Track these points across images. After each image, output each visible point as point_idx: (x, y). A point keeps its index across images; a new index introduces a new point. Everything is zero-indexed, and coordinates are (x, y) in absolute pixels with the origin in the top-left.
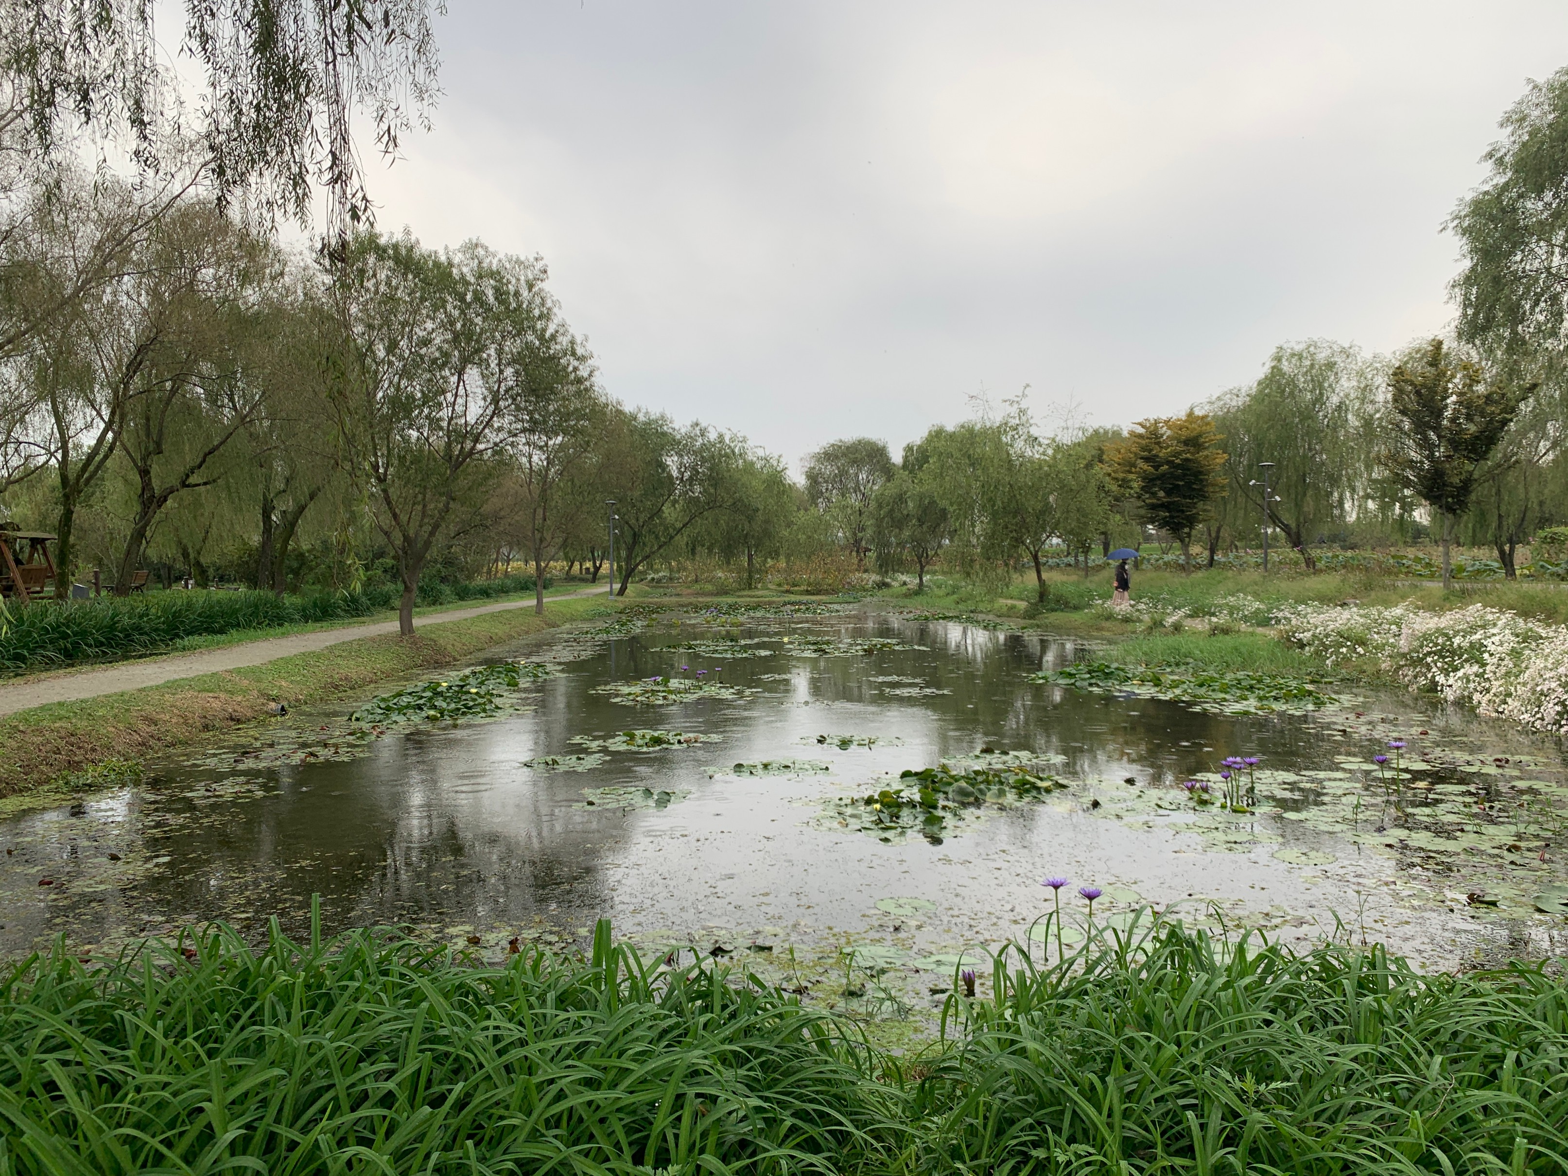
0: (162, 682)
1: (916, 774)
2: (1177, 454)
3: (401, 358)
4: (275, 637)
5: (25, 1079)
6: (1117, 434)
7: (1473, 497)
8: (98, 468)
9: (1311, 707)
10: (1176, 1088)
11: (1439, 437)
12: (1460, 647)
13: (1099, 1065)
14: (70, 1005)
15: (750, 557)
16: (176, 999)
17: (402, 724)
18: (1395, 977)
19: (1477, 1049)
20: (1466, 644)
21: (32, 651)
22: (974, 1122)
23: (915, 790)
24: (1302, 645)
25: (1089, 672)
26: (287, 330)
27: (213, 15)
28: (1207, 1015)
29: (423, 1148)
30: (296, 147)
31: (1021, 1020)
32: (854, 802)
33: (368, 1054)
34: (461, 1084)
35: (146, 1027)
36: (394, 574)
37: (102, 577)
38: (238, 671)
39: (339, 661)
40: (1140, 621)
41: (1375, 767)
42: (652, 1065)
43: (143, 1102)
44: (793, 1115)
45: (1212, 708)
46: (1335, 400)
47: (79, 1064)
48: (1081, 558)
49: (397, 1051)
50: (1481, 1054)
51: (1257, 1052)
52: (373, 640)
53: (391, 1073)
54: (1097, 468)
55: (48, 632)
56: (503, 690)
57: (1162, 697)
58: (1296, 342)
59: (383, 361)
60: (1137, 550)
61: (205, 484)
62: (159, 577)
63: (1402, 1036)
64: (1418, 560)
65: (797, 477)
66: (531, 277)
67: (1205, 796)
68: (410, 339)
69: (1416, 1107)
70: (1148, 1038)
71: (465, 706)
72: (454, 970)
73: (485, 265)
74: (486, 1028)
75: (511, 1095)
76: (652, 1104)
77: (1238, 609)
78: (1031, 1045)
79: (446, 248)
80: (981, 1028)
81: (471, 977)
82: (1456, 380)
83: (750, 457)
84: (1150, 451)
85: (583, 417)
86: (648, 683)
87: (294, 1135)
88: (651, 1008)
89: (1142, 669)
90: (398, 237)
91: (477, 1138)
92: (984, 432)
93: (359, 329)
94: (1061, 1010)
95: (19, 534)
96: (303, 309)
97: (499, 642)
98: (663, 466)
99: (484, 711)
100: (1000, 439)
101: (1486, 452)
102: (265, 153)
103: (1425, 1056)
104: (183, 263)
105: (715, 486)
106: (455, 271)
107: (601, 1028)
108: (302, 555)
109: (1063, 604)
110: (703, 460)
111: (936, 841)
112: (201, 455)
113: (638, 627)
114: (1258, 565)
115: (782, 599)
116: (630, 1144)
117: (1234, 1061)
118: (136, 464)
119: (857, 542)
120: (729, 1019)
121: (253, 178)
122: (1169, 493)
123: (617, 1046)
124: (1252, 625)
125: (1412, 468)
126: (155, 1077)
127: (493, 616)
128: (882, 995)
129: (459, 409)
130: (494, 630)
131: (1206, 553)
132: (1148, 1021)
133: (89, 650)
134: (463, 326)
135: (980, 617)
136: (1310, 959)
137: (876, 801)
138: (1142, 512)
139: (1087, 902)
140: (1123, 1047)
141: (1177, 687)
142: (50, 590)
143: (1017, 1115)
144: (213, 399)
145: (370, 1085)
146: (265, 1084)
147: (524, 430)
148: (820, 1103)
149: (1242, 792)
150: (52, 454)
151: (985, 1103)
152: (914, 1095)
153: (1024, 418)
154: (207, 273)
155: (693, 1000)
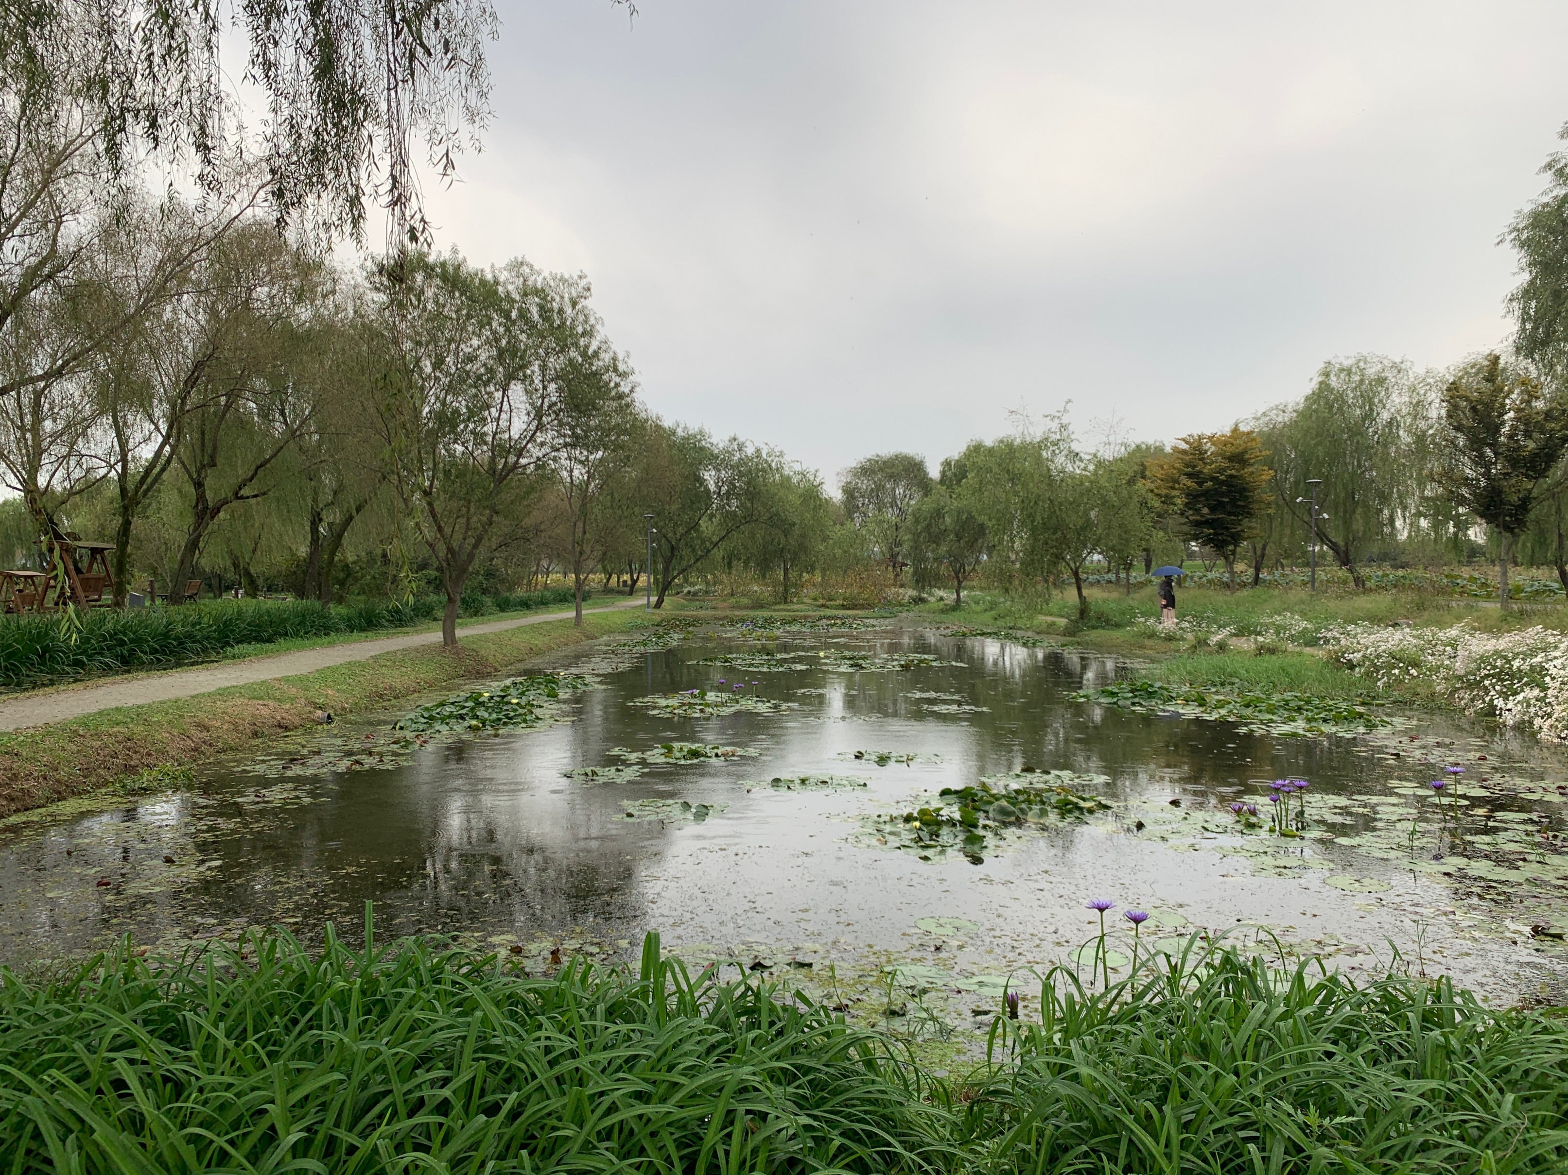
0: (213, 689)
1: (956, 792)
2: (1221, 471)
3: (448, 373)
4: (322, 646)
5: (95, 1077)
6: (1159, 450)
7: (1532, 516)
8: (155, 480)
9: (1362, 730)
10: (1235, 1120)
11: (1496, 454)
12: (1519, 670)
13: (1154, 1093)
14: (134, 1006)
15: (786, 570)
16: (236, 1002)
17: (445, 734)
18: (1460, 1011)
19: (1551, 1087)
20: (1526, 667)
21: (89, 657)
22: (1027, 1147)
23: (955, 808)
24: (1351, 666)
25: (1132, 691)
26: (338, 347)
27: (276, 44)
28: (1266, 1044)
29: (478, 1157)
30: (353, 170)
31: (1074, 1045)
32: (892, 819)
33: (424, 1061)
34: (515, 1094)
35: (208, 1027)
36: (437, 585)
37: (156, 585)
38: (287, 679)
39: (384, 670)
40: (1183, 639)
41: (1432, 793)
42: (703, 1080)
43: (205, 1103)
44: (842, 1134)
45: (1259, 730)
46: (1385, 416)
47: (144, 1063)
48: (1123, 575)
49: (451, 1058)
50: (1555, 1092)
51: (1320, 1085)
52: (417, 650)
53: (446, 1081)
54: (1141, 485)
55: (105, 640)
56: (542, 700)
57: (1206, 717)
58: (1345, 357)
59: (429, 376)
60: (1180, 567)
61: (255, 496)
62: (210, 586)
63: (1470, 1071)
64: (1473, 580)
65: (833, 492)
66: (574, 295)
67: (1253, 820)
68: (457, 354)
69: (1487, 1147)
70: (1206, 1067)
71: (507, 716)
72: (505, 980)
73: (530, 283)
74: (539, 1039)
75: (564, 1106)
76: (701, 1119)
77: (1285, 629)
78: (1085, 1071)
79: (493, 266)
80: (1030, 1051)
81: (520, 987)
82: (1514, 396)
83: (786, 472)
84: (1194, 467)
85: (626, 432)
86: (685, 696)
87: (352, 1139)
88: (699, 1022)
89: (1186, 688)
90: (446, 255)
91: (531, 1147)
92: (1024, 447)
93: (408, 345)
94: (1112, 1036)
95: (80, 544)
96: (353, 326)
97: (539, 653)
98: (701, 481)
99: (525, 721)
100: (1040, 455)
101: (1547, 469)
102: (323, 176)
103: (1496, 1094)
104: (239, 281)
105: (752, 500)
106: (500, 289)
107: (650, 1041)
108: (347, 566)
109: (1104, 621)
110: (741, 475)
111: (977, 860)
112: (253, 468)
113: (675, 639)
114: (1305, 584)
115: (818, 613)
116: (681, 1158)
117: (1296, 1094)
118: (190, 476)
119: (893, 556)
120: (777, 1036)
121: (310, 199)
122: (1213, 509)
123: (665, 1061)
124: (1299, 645)
125: (1467, 485)
126: (217, 1078)
127: (533, 627)
128: (924, 1015)
129: (503, 424)
130: (533, 641)
131: (1251, 571)
132: (1204, 1050)
133: (144, 657)
134: (508, 343)
135: (1019, 633)
136: (1371, 990)
137: (916, 819)
138: (1186, 528)
139: (1134, 925)
140: (1181, 1076)
141: (1222, 707)
142: (108, 598)
143: (1072, 1142)
144: (265, 413)
145: (426, 1092)
146: (325, 1088)
147: (566, 445)
148: (869, 1123)
149: (1292, 815)
150: (112, 467)
151: (1037, 1128)
152: (960, 1119)
153: (1065, 434)
154: (262, 292)
155: (739, 1015)
